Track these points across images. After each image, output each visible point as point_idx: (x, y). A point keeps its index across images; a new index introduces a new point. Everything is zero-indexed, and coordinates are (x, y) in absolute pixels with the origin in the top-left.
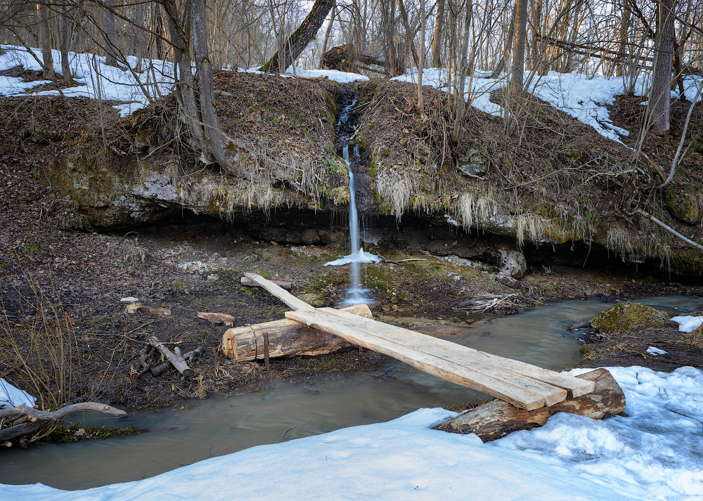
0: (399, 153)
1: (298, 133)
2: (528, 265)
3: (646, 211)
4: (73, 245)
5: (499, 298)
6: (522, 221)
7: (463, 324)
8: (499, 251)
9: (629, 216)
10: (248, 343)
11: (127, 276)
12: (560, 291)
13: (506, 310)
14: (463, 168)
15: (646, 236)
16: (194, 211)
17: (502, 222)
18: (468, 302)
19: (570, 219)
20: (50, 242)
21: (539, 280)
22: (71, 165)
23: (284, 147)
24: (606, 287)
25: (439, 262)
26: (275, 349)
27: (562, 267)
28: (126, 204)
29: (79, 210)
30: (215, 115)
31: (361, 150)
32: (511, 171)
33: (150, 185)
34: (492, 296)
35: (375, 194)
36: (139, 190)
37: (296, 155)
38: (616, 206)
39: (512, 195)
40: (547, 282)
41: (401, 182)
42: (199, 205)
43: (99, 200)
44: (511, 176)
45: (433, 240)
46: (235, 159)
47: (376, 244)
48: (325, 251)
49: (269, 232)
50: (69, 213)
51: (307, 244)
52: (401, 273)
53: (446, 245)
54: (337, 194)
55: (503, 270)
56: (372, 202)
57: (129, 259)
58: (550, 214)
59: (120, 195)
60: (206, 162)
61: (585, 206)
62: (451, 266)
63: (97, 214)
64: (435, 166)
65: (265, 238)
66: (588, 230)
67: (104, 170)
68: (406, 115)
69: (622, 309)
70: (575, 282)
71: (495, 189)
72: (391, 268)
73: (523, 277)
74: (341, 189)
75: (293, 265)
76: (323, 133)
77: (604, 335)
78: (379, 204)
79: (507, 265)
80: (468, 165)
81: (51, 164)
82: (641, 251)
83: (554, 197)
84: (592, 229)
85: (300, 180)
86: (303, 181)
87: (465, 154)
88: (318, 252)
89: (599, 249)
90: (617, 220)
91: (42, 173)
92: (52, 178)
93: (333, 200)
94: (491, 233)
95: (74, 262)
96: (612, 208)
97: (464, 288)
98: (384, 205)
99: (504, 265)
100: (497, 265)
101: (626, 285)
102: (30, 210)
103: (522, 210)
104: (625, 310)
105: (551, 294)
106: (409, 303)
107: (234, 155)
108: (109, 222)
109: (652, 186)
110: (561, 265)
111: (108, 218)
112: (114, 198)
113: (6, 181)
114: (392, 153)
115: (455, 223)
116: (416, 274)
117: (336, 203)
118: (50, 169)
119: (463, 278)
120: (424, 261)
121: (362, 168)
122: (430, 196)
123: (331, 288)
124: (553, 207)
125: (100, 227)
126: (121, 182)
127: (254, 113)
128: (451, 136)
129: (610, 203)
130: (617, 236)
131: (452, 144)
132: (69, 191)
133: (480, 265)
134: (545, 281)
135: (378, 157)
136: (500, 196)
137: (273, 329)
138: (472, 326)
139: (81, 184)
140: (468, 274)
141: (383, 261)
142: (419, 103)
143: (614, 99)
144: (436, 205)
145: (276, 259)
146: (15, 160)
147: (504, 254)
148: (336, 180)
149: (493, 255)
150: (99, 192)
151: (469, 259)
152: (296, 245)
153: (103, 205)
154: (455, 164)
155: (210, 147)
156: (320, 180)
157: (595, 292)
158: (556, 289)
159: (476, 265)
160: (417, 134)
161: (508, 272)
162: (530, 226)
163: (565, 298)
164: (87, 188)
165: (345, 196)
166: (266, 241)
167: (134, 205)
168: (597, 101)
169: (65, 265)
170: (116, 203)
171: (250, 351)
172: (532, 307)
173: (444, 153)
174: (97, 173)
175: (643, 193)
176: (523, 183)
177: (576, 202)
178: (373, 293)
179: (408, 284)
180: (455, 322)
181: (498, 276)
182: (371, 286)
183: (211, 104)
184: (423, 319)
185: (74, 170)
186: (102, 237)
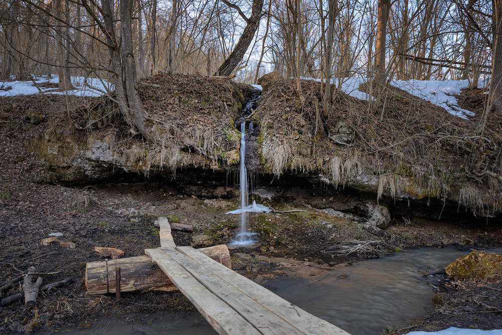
0: (281, 125)
1: (206, 112)
2: (392, 218)
3: (494, 172)
4: (39, 193)
5: (362, 244)
6: (383, 180)
7: (325, 266)
8: (367, 205)
9: (478, 177)
10: (99, 277)
11: (69, 217)
12: (419, 240)
13: (367, 254)
14: (334, 137)
15: (495, 195)
16: (125, 169)
17: (366, 181)
18: (335, 246)
19: (426, 179)
20: (21, 190)
21: (401, 230)
22: (47, 137)
23: (191, 121)
24: (461, 237)
25: (317, 213)
26: (127, 284)
27: (422, 220)
28: (82, 165)
29: (50, 169)
30: (137, 96)
31: (255, 126)
32: (373, 139)
33: (95, 150)
34: (358, 242)
35: (261, 157)
36: (89, 154)
37: (200, 127)
38: (466, 168)
39: (374, 158)
40: (408, 231)
41: (280, 147)
42: (128, 165)
43: (63, 162)
44: (373, 142)
45: (315, 196)
46: (153, 129)
47: (270, 199)
48: (229, 203)
49: (190, 188)
50: (41, 171)
51: (216, 198)
52: (285, 221)
53: (324, 200)
54: (229, 156)
55: (370, 221)
56: (258, 163)
57: (76, 205)
58: (408, 174)
59: (77, 158)
60: (134, 133)
61: (439, 168)
62: (326, 217)
63: (62, 172)
64: (310, 135)
65: (187, 193)
66: (442, 188)
67: (69, 140)
68: (289, 98)
69: (476, 257)
70: (433, 232)
71: (360, 154)
72: (277, 217)
73: (388, 227)
74: (233, 152)
75: (202, 213)
76: (227, 113)
77: (459, 283)
78: (263, 165)
79: (373, 217)
80: (338, 135)
81: (36, 137)
82: (491, 207)
83: (411, 160)
84: (446, 187)
85: (202, 146)
86: (205, 147)
87: (334, 126)
88: (224, 203)
89: (452, 204)
90: (468, 180)
91: (30, 143)
92: (36, 147)
93: (226, 161)
94: (358, 190)
95: (32, 205)
96: (463, 170)
97: (334, 235)
98: (268, 165)
99: (370, 217)
100: (366, 217)
101: (480, 237)
102: (15, 168)
103: (383, 170)
104: (480, 259)
105: (411, 242)
106: (285, 246)
107: (152, 126)
108: (71, 178)
109: (498, 152)
110: (421, 218)
111: (69, 175)
112: (73, 160)
113: (5, 149)
114: (276, 125)
115: (327, 181)
116: (297, 222)
117: (228, 164)
118: (35, 141)
119: (334, 226)
120: (304, 212)
121: (253, 138)
122: (306, 159)
123: (225, 231)
124: (410, 168)
125: (65, 181)
126: (79, 148)
127: (173, 98)
128: (322, 112)
129: (461, 166)
130: (469, 193)
131: (324, 118)
132: (45, 155)
133: (351, 216)
134: (407, 231)
135: (265, 129)
136: (364, 159)
137: (128, 265)
138: (333, 268)
139: (52, 150)
140: (340, 223)
141: (273, 212)
142: (298, 88)
143: (461, 91)
144: (311, 166)
145: (190, 208)
146: (15, 134)
147: (370, 207)
148: (229, 145)
149: (362, 209)
150: (64, 156)
151: (342, 211)
152: (209, 198)
153: (66, 165)
154: (327, 134)
155: (134, 121)
156: (218, 145)
157: (451, 241)
158: (415, 238)
159: (348, 216)
160: (296, 112)
161: (374, 223)
162: (391, 183)
163: (423, 246)
164: (56, 153)
165: (235, 158)
166: (188, 195)
167: (87, 166)
168: (448, 93)
169: (26, 207)
170: (75, 164)
171: (101, 285)
172: (392, 252)
173: (317, 125)
174: (64, 142)
175: (490, 158)
176: (384, 148)
177: (431, 165)
178: (258, 236)
179: (289, 230)
180: (319, 263)
181: (365, 225)
182: (258, 231)
183: (133, 88)
184: (292, 260)
185: (49, 141)
186: (63, 189)
